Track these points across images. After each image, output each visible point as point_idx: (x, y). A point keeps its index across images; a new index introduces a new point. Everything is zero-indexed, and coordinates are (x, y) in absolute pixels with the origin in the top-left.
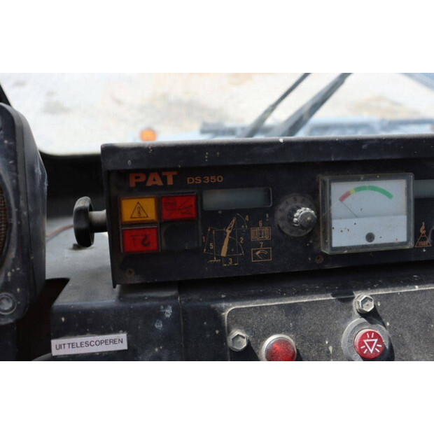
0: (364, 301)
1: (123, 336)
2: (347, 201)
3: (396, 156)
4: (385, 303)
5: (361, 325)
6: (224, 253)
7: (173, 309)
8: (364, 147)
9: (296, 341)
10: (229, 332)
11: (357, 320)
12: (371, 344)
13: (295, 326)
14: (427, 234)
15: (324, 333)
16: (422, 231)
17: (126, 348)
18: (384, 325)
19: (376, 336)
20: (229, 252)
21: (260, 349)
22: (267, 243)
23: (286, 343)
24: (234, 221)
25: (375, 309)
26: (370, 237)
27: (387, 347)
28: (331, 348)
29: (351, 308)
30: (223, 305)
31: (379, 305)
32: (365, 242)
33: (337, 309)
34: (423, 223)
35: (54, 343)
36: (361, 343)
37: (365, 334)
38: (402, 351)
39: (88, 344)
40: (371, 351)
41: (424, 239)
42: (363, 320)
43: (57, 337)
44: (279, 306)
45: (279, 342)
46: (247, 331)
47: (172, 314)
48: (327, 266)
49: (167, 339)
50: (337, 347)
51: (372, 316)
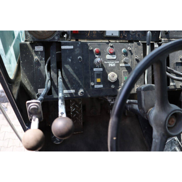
0: (111, 44)
1: (73, 46)
4: (114, 45)
6: (88, 35)
9: (100, 49)
10: (89, 47)
11: (110, 47)
13: (100, 47)
15: (104, 49)
16: (121, 35)
17: (73, 48)
18: (114, 49)
19: (112, 50)
20: (89, 35)
21: (94, 50)
22: (95, 34)
25: (112, 46)
26: (112, 34)
27: (114, 52)
29: (109, 45)
30: (88, 43)
32: (111, 35)
33: (106, 45)
35: (62, 47)
36: (110, 50)
38: (116, 53)
39: (67, 47)
40: (111, 52)
43: (62, 46)
44: (97, 44)
45: (97, 49)
46: (92, 47)
49: (79, 47)
50: (106, 51)
51: (112, 47)
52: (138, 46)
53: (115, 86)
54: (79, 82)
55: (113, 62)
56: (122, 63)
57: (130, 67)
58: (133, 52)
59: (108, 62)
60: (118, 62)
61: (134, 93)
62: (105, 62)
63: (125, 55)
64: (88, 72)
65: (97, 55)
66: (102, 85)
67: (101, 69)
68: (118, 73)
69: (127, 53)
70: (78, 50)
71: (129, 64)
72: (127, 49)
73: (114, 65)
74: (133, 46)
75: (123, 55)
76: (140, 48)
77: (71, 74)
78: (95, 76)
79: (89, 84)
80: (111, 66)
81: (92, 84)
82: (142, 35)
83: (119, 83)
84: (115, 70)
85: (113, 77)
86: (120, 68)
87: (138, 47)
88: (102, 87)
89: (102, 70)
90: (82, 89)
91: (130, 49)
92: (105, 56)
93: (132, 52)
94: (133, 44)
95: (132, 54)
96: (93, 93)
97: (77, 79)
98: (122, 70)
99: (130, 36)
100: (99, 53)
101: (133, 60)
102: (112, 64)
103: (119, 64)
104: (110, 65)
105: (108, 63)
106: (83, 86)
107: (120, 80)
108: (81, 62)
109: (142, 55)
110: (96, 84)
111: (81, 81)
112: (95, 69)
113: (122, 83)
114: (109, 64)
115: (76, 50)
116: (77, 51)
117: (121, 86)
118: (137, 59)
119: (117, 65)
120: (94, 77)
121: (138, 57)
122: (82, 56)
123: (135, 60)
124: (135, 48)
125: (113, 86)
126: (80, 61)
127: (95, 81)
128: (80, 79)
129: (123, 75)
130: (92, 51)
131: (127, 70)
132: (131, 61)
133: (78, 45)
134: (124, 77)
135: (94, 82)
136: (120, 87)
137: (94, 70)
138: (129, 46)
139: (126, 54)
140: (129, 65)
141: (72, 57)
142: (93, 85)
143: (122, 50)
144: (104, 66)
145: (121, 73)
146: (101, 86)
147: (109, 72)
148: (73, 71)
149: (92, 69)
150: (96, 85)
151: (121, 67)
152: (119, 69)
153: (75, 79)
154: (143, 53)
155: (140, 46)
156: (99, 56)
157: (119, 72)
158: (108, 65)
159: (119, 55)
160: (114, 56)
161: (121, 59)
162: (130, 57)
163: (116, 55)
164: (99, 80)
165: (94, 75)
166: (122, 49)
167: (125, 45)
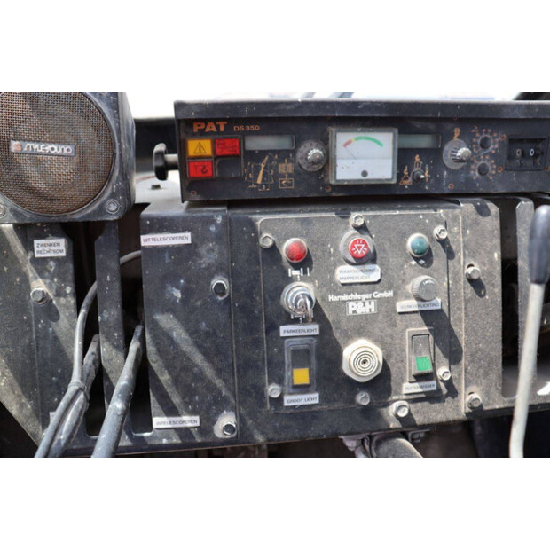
0: (356, 218)
1: (188, 235)
2: (349, 147)
3: (384, 115)
4: (373, 221)
5: (354, 235)
6: (259, 181)
7: (223, 218)
8: (360, 107)
9: (308, 243)
10: (261, 234)
11: (353, 231)
12: (359, 248)
13: (307, 233)
14: (409, 175)
15: (328, 239)
16: (405, 172)
17: (190, 242)
18: (371, 237)
19: (364, 242)
20: (263, 180)
21: (281, 247)
22: (290, 175)
23: (300, 244)
24: (267, 158)
25: (365, 223)
26: (365, 174)
27: (372, 251)
28: (332, 250)
29: (348, 223)
30: (258, 216)
31: (368, 222)
32: (361, 177)
33: (338, 223)
34: (406, 166)
35: (143, 237)
36: (353, 246)
37: (356, 241)
38: (382, 255)
39: (165, 239)
40: (360, 252)
41: (406, 179)
42: (356, 232)
43: (145, 233)
44: (297, 219)
45: (295, 243)
46: (273, 235)
47: (222, 221)
48: (334, 194)
49: (218, 238)
50: (336, 249)
51: (362, 229)
52: (480, 217)
53: (372, 394)
54: (218, 382)
55: (364, 296)
56: (407, 297)
57: (440, 311)
58: (454, 247)
59: (345, 297)
60: (390, 294)
61: (456, 417)
62: (331, 298)
63: (422, 262)
64: (257, 343)
65: (296, 267)
66: (317, 395)
67: (314, 329)
68: (388, 340)
69: (430, 249)
70: (212, 250)
71: (439, 300)
72: (429, 233)
73: (371, 307)
74: (455, 218)
75: (414, 262)
76: (489, 227)
77: (185, 354)
78: (287, 359)
79: (260, 392)
80: (359, 312)
81: (273, 390)
82: (496, 170)
83: (392, 384)
84: (377, 330)
85: (365, 362)
86: (399, 317)
87: (476, 223)
88: (317, 401)
89: (317, 333)
90: (232, 413)
91: (444, 236)
92: (333, 272)
93: (450, 247)
94: (458, 211)
95: (450, 254)
96: (277, 425)
97: (209, 372)
98: (407, 327)
99: (442, 175)
100: (304, 261)
101: (456, 281)
102: (361, 304)
103: (390, 302)
104: (352, 308)
105: (345, 301)
106: (232, 400)
107: (394, 371)
108: (228, 300)
109: (496, 255)
110: (291, 391)
111: (225, 380)
112: (285, 330)
113: (403, 380)
114: (350, 304)
115: (203, 250)
116: (210, 255)
117: (398, 393)
118: (475, 276)
119: (387, 306)
120: (283, 362)
121: (476, 267)
122: (232, 275)
123: (463, 280)
124: (464, 229)
125: (363, 399)
126: (220, 298)
127: (286, 381)
128: (219, 372)
129: (411, 347)
130: (274, 249)
131: (427, 325)
132: (445, 284)
133: (213, 228)
134: (413, 357)
135: (280, 381)
136: (394, 398)
137: (282, 334)
138: (438, 221)
139: (424, 257)
140: (438, 302)
141: (188, 281)
142: (276, 395)
143: (406, 242)
144: (326, 313)
145: (402, 338)
146: (313, 398)
147: (349, 338)
148: (190, 341)
149: (272, 328)
150: (290, 394)
151: (400, 313)
152: (394, 325)
153: (202, 372)
154: (499, 248)
155: (488, 219)
156: (305, 272)
157: (392, 336)
158: (345, 310)
159: (394, 261)
160: (373, 271)
161: (403, 281)
162: (442, 270)
163: (381, 266)
164: (301, 376)
165: (281, 351)
166: (405, 235)
167: (421, 217)
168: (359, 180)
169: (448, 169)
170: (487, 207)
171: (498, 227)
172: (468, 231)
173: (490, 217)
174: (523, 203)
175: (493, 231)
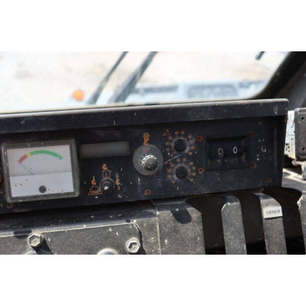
0: (32, 238)
4: (54, 239)
8: (22, 122)
11: (30, 252)
14: (98, 184)
16: (93, 182)
26: (43, 189)
31: (49, 240)
32: (39, 193)
33: (14, 244)
34: (94, 177)
41: (95, 189)
42: (34, 252)
48: (16, 211)
72: (120, 247)
74: (151, 227)
76: (191, 234)
82: (196, 171)
87: (176, 231)
94: (153, 219)
99: (135, 183)
124: (162, 239)
138: (130, 233)
155: (189, 226)
167: (111, 230)
168: (37, 196)
169: (141, 176)
170: (187, 212)
171: (201, 233)
172: (166, 241)
173: (191, 223)
174: (229, 204)
175: (195, 238)
